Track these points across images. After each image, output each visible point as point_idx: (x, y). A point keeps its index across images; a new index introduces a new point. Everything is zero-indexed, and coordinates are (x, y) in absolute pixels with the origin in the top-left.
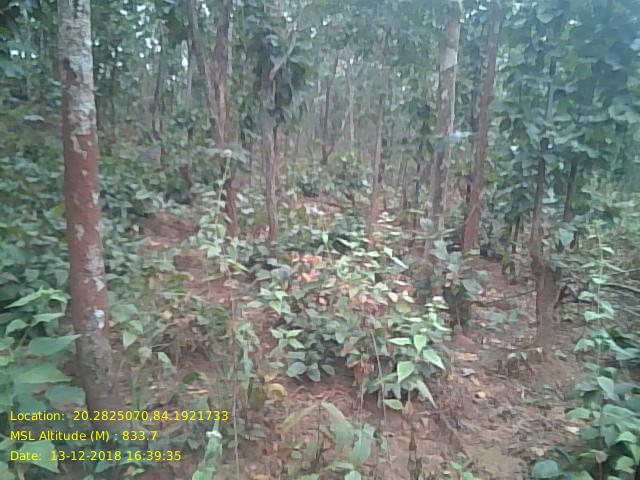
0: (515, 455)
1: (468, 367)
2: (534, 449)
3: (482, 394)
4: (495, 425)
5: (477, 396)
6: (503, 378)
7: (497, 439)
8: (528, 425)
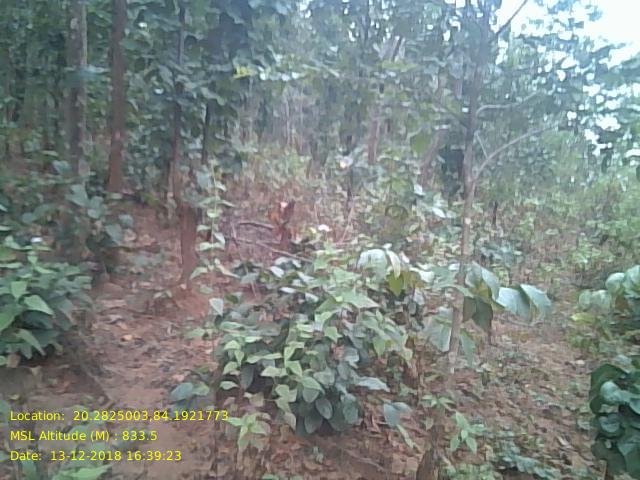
0: (157, 387)
1: (115, 314)
2: (176, 377)
3: (128, 337)
4: (140, 362)
5: (123, 340)
6: (150, 318)
7: (141, 376)
8: (172, 356)
